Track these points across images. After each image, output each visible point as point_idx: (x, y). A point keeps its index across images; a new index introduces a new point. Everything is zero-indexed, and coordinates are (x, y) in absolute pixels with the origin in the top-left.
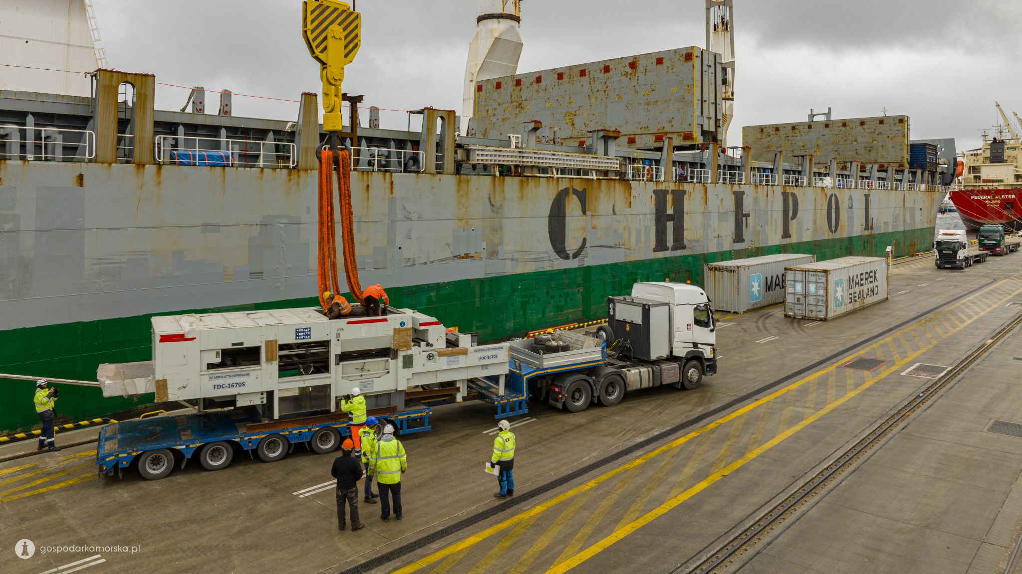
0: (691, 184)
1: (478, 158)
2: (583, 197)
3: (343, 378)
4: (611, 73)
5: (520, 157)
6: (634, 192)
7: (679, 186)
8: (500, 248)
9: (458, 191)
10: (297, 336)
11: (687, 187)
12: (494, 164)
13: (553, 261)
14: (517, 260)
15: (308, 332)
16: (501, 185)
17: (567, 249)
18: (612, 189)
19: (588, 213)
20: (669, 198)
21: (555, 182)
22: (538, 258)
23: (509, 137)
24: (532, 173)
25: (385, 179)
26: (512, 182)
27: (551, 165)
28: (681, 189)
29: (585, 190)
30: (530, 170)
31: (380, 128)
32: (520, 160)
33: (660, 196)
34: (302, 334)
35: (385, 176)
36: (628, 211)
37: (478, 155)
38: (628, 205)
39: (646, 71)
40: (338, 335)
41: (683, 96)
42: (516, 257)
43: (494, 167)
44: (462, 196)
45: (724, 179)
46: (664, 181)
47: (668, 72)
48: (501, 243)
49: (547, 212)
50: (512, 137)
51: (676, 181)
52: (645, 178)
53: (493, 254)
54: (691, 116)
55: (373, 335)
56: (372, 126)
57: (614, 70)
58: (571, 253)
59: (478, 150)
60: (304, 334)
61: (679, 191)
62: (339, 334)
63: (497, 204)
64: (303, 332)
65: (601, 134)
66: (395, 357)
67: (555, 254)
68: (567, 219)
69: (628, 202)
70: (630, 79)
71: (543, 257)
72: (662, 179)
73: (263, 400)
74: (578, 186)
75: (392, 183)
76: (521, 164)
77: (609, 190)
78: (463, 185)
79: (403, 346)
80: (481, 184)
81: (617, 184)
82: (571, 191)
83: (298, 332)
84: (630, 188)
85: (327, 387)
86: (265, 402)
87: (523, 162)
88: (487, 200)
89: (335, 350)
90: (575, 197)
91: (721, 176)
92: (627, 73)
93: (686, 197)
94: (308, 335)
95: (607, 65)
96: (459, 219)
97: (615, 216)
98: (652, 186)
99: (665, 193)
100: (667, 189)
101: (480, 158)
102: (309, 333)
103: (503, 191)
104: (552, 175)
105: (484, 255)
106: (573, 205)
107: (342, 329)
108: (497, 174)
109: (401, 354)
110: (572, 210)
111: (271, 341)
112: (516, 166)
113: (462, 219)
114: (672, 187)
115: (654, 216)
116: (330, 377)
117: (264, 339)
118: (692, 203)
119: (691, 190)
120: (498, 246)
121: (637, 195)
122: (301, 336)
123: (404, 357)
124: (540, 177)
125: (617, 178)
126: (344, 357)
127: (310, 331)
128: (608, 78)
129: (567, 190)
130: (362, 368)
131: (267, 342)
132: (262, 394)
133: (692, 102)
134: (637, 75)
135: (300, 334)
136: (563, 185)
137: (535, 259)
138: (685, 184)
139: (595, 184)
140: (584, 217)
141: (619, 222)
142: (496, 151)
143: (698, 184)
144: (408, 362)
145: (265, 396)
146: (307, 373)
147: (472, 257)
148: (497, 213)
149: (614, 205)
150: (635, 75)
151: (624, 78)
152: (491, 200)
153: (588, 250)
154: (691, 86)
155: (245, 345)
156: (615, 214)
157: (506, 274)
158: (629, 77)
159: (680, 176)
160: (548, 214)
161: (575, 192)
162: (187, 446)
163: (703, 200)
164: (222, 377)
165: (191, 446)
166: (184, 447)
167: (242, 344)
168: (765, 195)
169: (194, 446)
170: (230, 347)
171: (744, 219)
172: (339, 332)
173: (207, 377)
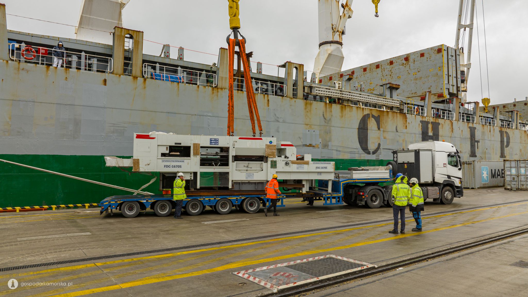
0: (443, 119)
1: (317, 92)
2: (378, 120)
3: (236, 170)
4: (394, 65)
5: (341, 94)
6: (408, 120)
7: (436, 120)
8: (329, 143)
9: (305, 109)
10: (211, 143)
11: (440, 121)
12: (326, 96)
13: (360, 154)
14: (339, 151)
15: (217, 141)
16: (330, 108)
17: (369, 148)
18: (395, 117)
19: (381, 129)
20: (430, 126)
21: (361, 109)
22: (352, 151)
23: (335, 83)
24: (348, 104)
25: (264, 98)
26: (336, 108)
27: (359, 100)
28: (437, 122)
29: (379, 116)
30: (347, 102)
31: (263, 73)
32: (341, 95)
33: (425, 124)
34: (214, 142)
35: (264, 96)
36: (405, 131)
37: (317, 90)
38: (405, 127)
39: (414, 62)
40: (234, 145)
41: (437, 73)
42: (339, 149)
43: (326, 99)
44: (308, 112)
45: (463, 119)
46: (427, 116)
47: (427, 60)
48: (330, 140)
49: (357, 126)
50: (336, 83)
51: (434, 117)
52: (415, 113)
53: (325, 146)
54: (442, 84)
55: (254, 147)
56: (258, 72)
57: (395, 63)
58: (371, 151)
59: (317, 87)
60: (215, 142)
61: (436, 123)
62: (234, 144)
63: (328, 118)
65: (389, 86)
66: (267, 162)
67: (362, 150)
68: (369, 131)
69: (405, 125)
71: (355, 152)
72: (425, 115)
74: (376, 114)
75: (268, 100)
76: (341, 97)
77: (394, 117)
78: (308, 105)
79: (271, 155)
80: (319, 106)
81: (398, 115)
82: (371, 116)
83: (211, 141)
84: (406, 118)
85: (228, 173)
86: (192, 178)
87: (343, 97)
88: (322, 116)
89: (232, 153)
90: (373, 119)
91: (461, 117)
92: (403, 63)
93: (440, 127)
94: (217, 143)
95: (391, 60)
96: (306, 124)
97: (397, 133)
98: (419, 118)
99: (427, 123)
100: (429, 121)
101: (318, 92)
102: (217, 142)
103: (331, 111)
104: (359, 106)
105: (320, 146)
106: (372, 124)
107: (236, 142)
108: (328, 102)
109: (270, 160)
110: (372, 126)
111: (196, 144)
112: (339, 99)
113: (308, 125)
114: (431, 120)
115: (421, 135)
116: (229, 168)
117: (193, 142)
118: (444, 132)
119: (443, 123)
120: (329, 141)
121: (411, 123)
122: (213, 143)
123: (272, 161)
124: (352, 106)
125: (399, 112)
126: (237, 158)
127: (218, 141)
128: (392, 68)
129: (368, 114)
130: (248, 166)
131: (194, 144)
132: (191, 173)
133: (442, 76)
134: (409, 64)
135: (212, 142)
136: (366, 112)
137: (350, 152)
138: (439, 119)
139: (385, 114)
140: (379, 131)
141: (400, 136)
142: (327, 89)
143: (447, 120)
144: (274, 165)
145: (192, 175)
146: (216, 165)
147: (313, 146)
148: (328, 123)
149: (396, 127)
151: (402, 66)
152: (324, 115)
153: (381, 151)
154: (441, 67)
155: (182, 145)
156: (397, 132)
157: (333, 158)
158: (404, 66)
159: (436, 114)
160: (357, 127)
161: (373, 116)
162: (147, 201)
163: (450, 130)
164: (169, 161)
165: (149, 201)
166: (145, 201)
167: (180, 144)
168: (489, 131)
169: (151, 201)
170: (174, 145)
171: (476, 143)
172: (234, 143)
173: (161, 160)
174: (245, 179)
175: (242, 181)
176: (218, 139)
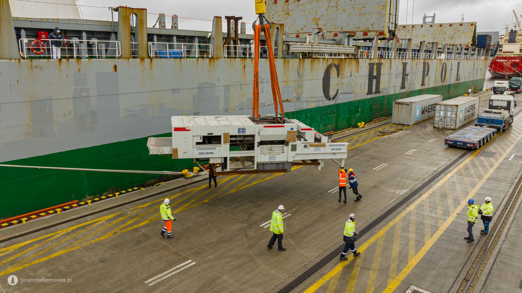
3: (261, 153)
5: (311, 48)
9: (284, 67)
13: (324, 101)
14: (308, 102)
15: (244, 130)
16: (303, 63)
17: (330, 95)
21: (326, 61)
22: (317, 100)
25: (252, 62)
30: (315, 54)
34: (241, 131)
42: (308, 100)
44: (286, 70)
48: (302, 93)
50: (307, 37)
51: (378, 58)
52: (365, 57)
53: (298, 99)
54: (385, 22)
56: (242, 33)
58: (331, 97)
59: (293, 45)
62: (259, 132)
63: (301, 73)
64: (242, 130)
65: (347, 34)
66: (287, 145)
67: (325, 98)
68: (331, 79)
71: (320, 100)
73: (222, 161)
78: (286, 64)
80: (294, 63)
84: (358, 63)
85: (253, 157)
87: (312, 50)
88: (296, 71)
89: (257, 140)
94: (244, 132)
96: (284, 82)
100: (375, 62)
103: (304, 66)
104: (325, 57)
105: (294, 100)
107: (261, 129)
109: (290, 144)
110: (333, 75)
111: (226, 134)
112: (309, 53)
113: (286, 82)
115: (368, 76)
116: (255, 152)
117: (223, 132)
118: (384, 70)
119: (385, 63)
120: (300, 95)
126: (262, 143)
127: (245, 130)
129: (331, 64)
130: (271, 149)
131: (224, 134)
133: (385, 15)
135: (240, 131)
136: (330, 62)
139: (344, 61)
140: (338, 78)
142: (301, 45)
145: (223, 159)
146: (243, 150)
147: (289, 101)
148: (301, 78)
152: (299, 71)
153: (339, 96)
155: (214, 135)
156: (351, 76)
157: (304, 109)
159: (380, 55)
160: (322, 77)
161: (335, 65)
163: (389, 68)
167: (212, 134)
168: (416, 64)
170: (207, 135)
171: (406, 76)
174: (268, 161)
175: (266, 162)
176: (245, 128)
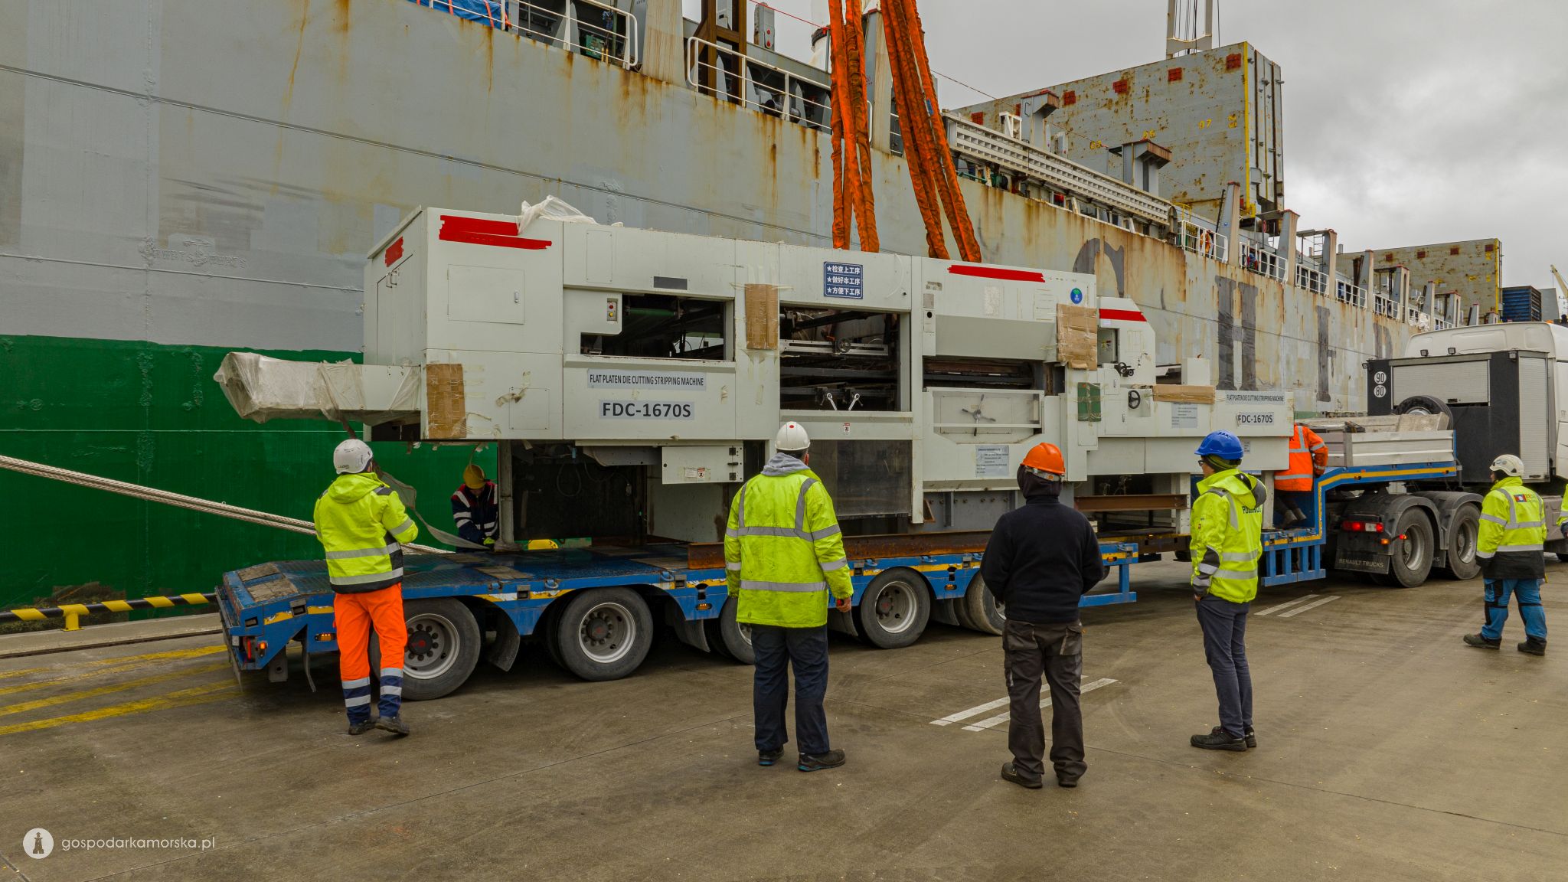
0: (1262, 278)
1: (960, 140)
2: (1118, 262)
4: (1078, 104)
5: (1024, 157)
6: (1189, 272)
7: (1247, 278)
10: (828, 285)
11: (1256, 281)
12: (984, 161)
15: (855, 276)
16: (998, 207)
18: (1159, 262)
19: (1126, 295)
20: (1237, 296)
23: (1003, 118)
24: (1041, 197)
25: (804, 141)
26: (1013, 205)
27: (1070, 188)
28: (1250, 283)
29: (1122, 251)
31: (776, 52)
32: (1024, 163)
33: (1225, 289)
34: (840, 280)
36: (1181, 306)
37: (959, 135)
38: (1181, 295)
39: (1147, 96)
40: (929, 300)
41: (1224, 133)
43: (984, 168)
45: (1304, 282)
46: (1228, 264)
47: (1192, 92)
50: (1007, 118)
51: (1244, 269)
52: (1203, 251)
54: (1241, 168)
55: (1009, 314)
56: (762, 44)
57: (1083, 99)
60: (846, 281)
61: (1248, 285)
62: (931, 296)
63: (991, 244)
64: (843, 275)
69: (1182, 288)
70: (1116, 112)
72: (1227, 258)
73: (735, 470)
74: (1114, 242)
75: (817, 152)
76: (1026, 172)
77: (1155, 261)
79: (1078, 357)
81: (1166, 253)
82: (1102, 247)
83: (830, 274)
84: (1184, 264)
89: (921, 344)
90: (1107, 259)
91: (1300, 274)
92: (1111, 101)
93: (1258, 300)
94: (855, 287)
95: (1069, 90)
97: (1163, 311)
98: (1212, 268)
99: (1230, 285)
100: (1234, 278)
101: (964, 141)
102: (858, 281)
103: (1000, 219)
106: (1106, 276)
107: (939, 285)
108: (989, 182)
109: (1073, 379)
111: (762, 288)
114: (1238, 276)
115: (1217, 324)
117: (742, 280)
118: (1265, 315)
119: (1264, 290)
121: (1194, 280)
122: (838, 285)
123: (1082, 387)
124: (1053, 208)
125: (1166, 242)
126: (940, 371)
127: (860, 276)
128: (1073, 114)
129: (1096, 241)
130: (979, 412)
131: (750, 290)
132: (733, 452)
133: (1242, 143)
134: (1130, 104)
135: (835, 280)
136: (1092, 233)
138: (1254, 275)
139: (1136, 244)
141: (1169, 325)
143: (1271, 281)
144: (1090, 405)
145: (739, 458)
149: (1163, 291)
150: (1126, 104)
151: (1105, 110)
154: (1238, 115)
155: (689, 291)
156: (1164, 308)
158: (1114, 108)
159: (1250, 259)
161: (1108, 249)
162: (520, 593)
163: (1279, 312)
164: (627, 380)
165: (534, 595)
166: (512, 597)
167: (682, 283)
168: (1354, 324)
169: (544, 595)
170: (650, 288)
171: (1330, 358)
172: (931, 291)
173: (583, 374)
174: (974, 477)
175: (960, 484)
176: (861, 267)
